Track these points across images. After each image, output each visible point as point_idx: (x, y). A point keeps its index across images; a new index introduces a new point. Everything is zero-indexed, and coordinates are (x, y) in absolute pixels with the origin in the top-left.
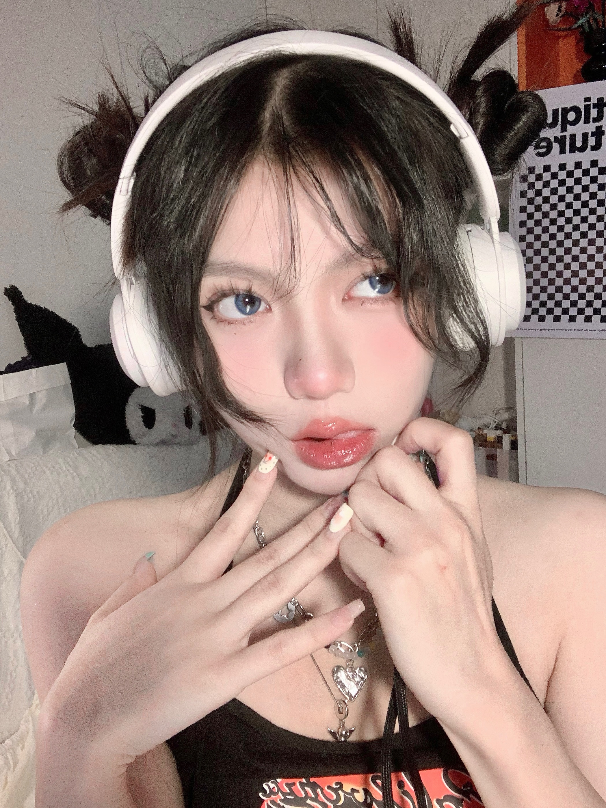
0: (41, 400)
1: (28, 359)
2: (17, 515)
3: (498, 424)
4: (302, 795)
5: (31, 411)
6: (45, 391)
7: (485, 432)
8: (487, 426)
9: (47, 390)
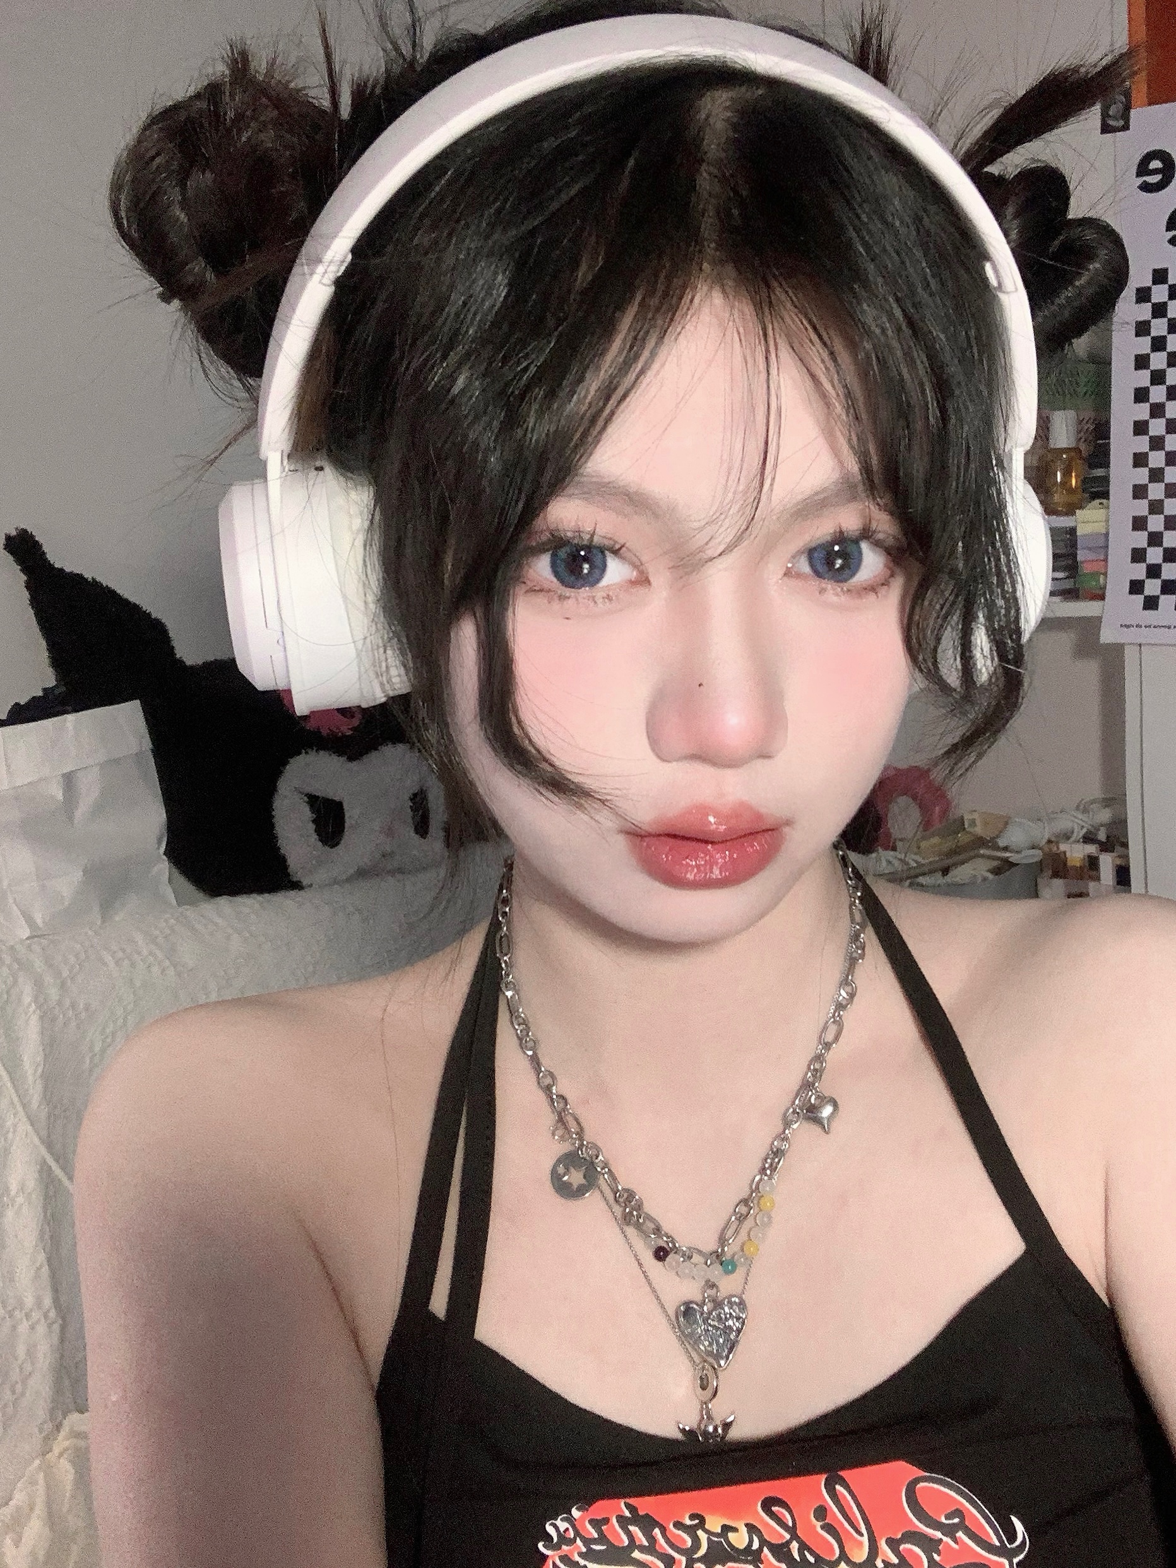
0: (89, 790)
1: (57, 692)
2: (40, 1058)
3: (1089, 832)
4: (622, 1541)
5: (71, 818)
6: (96, 769)
7: (1063, 847)
8: (1067, 836)
9: (102, 766)
